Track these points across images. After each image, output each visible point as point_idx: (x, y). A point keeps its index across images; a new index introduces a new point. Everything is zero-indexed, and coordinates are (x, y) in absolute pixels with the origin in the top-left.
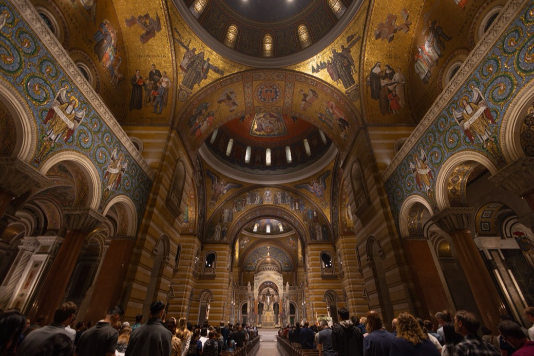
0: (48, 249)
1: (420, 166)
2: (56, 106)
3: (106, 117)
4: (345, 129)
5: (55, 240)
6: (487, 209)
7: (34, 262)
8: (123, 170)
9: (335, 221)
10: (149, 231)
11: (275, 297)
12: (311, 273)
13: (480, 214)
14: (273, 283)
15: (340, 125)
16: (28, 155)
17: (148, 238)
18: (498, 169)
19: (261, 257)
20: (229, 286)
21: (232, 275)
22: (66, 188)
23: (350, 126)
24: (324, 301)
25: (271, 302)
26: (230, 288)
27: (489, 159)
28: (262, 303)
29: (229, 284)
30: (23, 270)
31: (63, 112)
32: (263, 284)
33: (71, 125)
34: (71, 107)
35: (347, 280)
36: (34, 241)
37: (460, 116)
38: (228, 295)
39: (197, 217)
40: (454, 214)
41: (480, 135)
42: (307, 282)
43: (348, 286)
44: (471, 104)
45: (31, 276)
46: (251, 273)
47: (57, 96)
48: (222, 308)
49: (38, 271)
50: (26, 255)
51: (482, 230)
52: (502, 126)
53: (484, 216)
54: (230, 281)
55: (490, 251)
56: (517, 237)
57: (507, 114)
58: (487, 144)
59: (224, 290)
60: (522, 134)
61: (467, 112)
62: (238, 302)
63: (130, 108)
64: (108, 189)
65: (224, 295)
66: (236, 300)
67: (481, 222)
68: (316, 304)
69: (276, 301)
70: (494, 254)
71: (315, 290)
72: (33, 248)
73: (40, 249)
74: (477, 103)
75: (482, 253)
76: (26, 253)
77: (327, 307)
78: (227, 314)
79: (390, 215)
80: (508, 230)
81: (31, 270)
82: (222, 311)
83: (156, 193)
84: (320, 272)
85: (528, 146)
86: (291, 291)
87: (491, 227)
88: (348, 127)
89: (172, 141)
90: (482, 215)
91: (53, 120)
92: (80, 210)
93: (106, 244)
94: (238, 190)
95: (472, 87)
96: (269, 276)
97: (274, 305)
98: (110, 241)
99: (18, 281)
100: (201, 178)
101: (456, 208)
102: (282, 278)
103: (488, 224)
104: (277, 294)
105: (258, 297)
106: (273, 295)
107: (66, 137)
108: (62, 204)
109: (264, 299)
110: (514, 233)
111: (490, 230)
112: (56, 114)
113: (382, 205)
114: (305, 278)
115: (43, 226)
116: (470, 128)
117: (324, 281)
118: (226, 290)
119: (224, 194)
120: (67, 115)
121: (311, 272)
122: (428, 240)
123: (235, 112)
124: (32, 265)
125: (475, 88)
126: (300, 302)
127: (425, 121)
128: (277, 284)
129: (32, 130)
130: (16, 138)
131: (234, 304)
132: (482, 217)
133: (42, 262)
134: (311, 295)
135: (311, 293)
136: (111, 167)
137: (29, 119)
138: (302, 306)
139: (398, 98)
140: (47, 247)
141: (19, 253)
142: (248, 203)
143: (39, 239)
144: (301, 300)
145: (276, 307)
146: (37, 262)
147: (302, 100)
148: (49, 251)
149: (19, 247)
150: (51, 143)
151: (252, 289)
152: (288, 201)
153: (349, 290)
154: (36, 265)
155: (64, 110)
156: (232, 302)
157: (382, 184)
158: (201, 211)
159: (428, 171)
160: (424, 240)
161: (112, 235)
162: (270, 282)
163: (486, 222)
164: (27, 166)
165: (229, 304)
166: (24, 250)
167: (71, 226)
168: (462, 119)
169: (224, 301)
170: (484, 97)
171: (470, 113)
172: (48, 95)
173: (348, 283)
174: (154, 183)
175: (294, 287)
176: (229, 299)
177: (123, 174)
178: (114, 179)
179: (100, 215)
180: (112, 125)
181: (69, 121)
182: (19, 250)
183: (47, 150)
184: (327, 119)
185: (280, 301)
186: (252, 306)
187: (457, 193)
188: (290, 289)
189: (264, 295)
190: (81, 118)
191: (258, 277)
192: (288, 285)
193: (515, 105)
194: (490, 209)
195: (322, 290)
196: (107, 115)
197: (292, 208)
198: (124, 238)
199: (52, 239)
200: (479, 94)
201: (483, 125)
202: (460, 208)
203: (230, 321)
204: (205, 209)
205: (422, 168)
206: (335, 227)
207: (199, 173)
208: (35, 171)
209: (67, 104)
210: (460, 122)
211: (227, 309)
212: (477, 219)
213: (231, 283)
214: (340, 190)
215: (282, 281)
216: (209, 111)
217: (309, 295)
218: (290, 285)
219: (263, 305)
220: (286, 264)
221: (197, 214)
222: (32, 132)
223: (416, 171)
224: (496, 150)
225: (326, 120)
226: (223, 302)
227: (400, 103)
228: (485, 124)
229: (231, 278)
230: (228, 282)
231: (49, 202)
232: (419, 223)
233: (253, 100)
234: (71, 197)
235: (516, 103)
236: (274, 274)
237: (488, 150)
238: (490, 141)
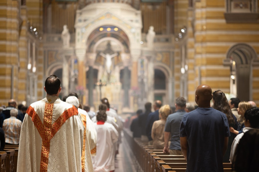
11: (124, 56)
12: (204, 10)
14: (120, 30)
20: (20, 35)
21: (24, 12)
24: (225, 65)
25: (114, 66)
26: (23, 39)
28: (95, 67)
29: (20, 30)
32: (97, 30)
38: (19, 54)
42: (193, 26)
46: (69, 6)
48: (8, 78)
54: (21, 25)
59: (8, 43)
62: (42, 65)
65: (10, 52)
66: (38, 61)
68: (208, 70)
69: (125, 64)
71: (209, 44)
77: (229, 76)
78: (18, 89)
82: (8, 83)
84: (222, 6)
86: (159, 45)
96: (109, 15)
97: (122, 73)
102: (139, 18)
104: (128, 51)
105: (87, 56)
106: (119, 53)
109: (100, 59)
114: (190, 19)
117: (231, 26)
118: (14, 44)
121: (202, 7)
126: (176, 66)
128: (127, 32)
131: (34, 70)
134: (200, 53)
135: (199, 50)
138: (182, 74)
144: (179, 62)
145: (126, 75)
151: (73, 41)
156: (29, 66)
162: (113, 27)
165: (22, 71)
169: (10, 63)
175: (167, 36)
176: (22, 60)
185: (134, 65)
186: (72, 74)
188: (156, 41)
189: (98, 53)
191: (85, 16)
192: (152, 32)
195: (224, 44)
203: (26, 100)
211: (19, 78)
213: (24, 28)
215: (139, 25)
217: (196, 53)
218: (158, 33)
219: (96, 72)
226: (8, 66)
229: (24, 18)
230: (16, 26)
236: (122, 10)
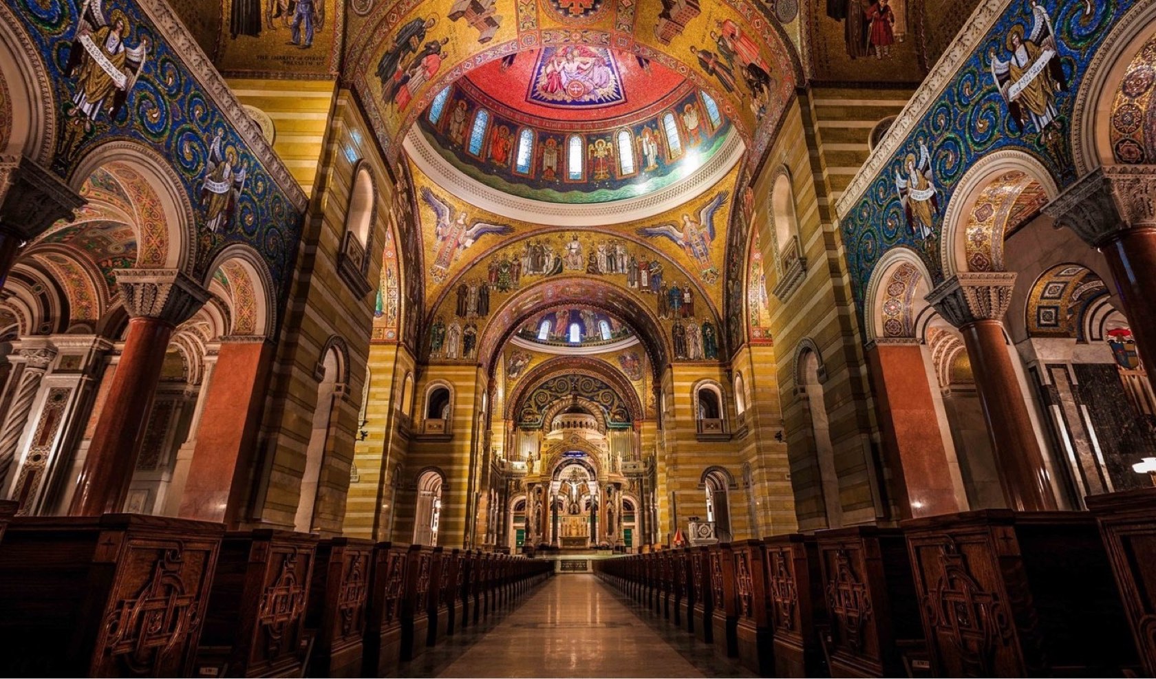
0: (79, 363)
1: (915, 182)
2: (84, 35)
3: (192, 60)
4: (762, 91)
5: (91, 344)
6: (1055, 279)
7: (52, 390)
8: (236, 185)
9: (734, 314)
10: (303, 325)
11: (590, 484)
12: (674, 431)
13: (1038, 290)
14: (587, 455)
15: (750, 82)
16: (42, 151)
17: (302, 341)
18: (1060, 191)
19: (557, 398)
22: (106, 226)
23: (773, 85)
24: (700, 490)
25: (579, 495)
27: (1047, 169)
30: (29, 408)
31: (101, 49)
33: (121, 80)
34: (115, 35)
35: (754, 445)
36: (44, 346)
37: (1003, 71)
39: (403, 302)
40: (973, 287)
41: (1037, 116)
42: (663, 449)
43: (755, 458)
44: (1028, 44)
45: (50, 420)
46: (533, 433)
47: (84, 10)
49: (64, 409)
50: (30, 375)
51: (1040, 325)
52: (1079, 96)
53: (1047, 294)
55: (1050, 367)
56: (1115, 339)
57: (1089, 71)
58: (1046, 135)
60: (1115, 116)
61: (1017, 61)
62: (504, 496)
63: (232, 31)
64: (209, 230)
67: (1040, 308)
68: (681, 496)
69: (592, 494)
70: (1059, 374)
71: (681, 467)
72: (44, 361)
73: (62, 363)
74: (1038, 43)
75: (1033, 373)
76: (29, 372)
79: (848, 292)
80: (1096, 324)
81: (47, 407)
83: (314, 241)
84: (693, 428)
85: (1123, 142)
87: (1060, 317)
88: (768, 87)
89: (341, 118)
90: (1044, 292)
91: (83, 69)
92: (154, 274)
93: (209, 354)
94: (501, 238)
95: (1034, 3)
96: (575, 439)
98: (217, 346)
99: (22, 429)
100: (409, 209)
101: (978, 274)
102: (606, 443)
103: (1053, 311)
106: (585, 481)
107: (111, 109)
108: (98, 264)
109: (565, 490)
110: (1110, 332)
111: (1056, 325)
112: (88, 54)
113: (831, 272)
114: (659, 442)
115: (57, 312)
116: (1020, 99)
117: (703, 447)
119: (465, 248)
120: (110, 56)
122: (922, 347)
123: (491, 44)
124: (49, 397)
125: (1039, 7)
126: (646, 496)
127: (935, 79)
128: (594, 457)
129: (43, 93)
130: (10, 110)
132: (1042, 297)
133: (69, 390)
135: (670, 474)
136: (211, 178)
137: (34, 67)
139: (892, 16)
140: (78, 358)
141: (12, 372)
142: (524, 270)
143: (57, 341)
144: (649, 491)
146: (59, 389)
147: (660, 16)
148: (81, 367)
149: (10, 358)
150: (85, 122)
152: (623, 268)
153: (756, 465)
154: (58, 396)
155: (102, 43)
157: (836, 225)
158: (412, 289)
159: (931, 193)
160: (914, 344)
161: (221, 333)
162: (579, 452)
163: (1050, 308)
164: (44, 173)
166: (22, 366)
167: (138, 309)
168: (1006, 78)
170: (1053, 28)
171: (1023, 64)
172: (66, 9)
173: (755, 451)
174: (308, 218)
175: (634, 463)
177: (238, 195)
178: (219, 206)
179: (197, 286)
180: (207, 78)
181: (114, 70)
182: (10, 366)
183: (79, 138)
184: (720, 65)
187: (985, 243)
189: (563, 481)
190: (139, 63)
193: (1107, 50)
194: (1063, 279)
195: (697, 467)
196: (194, 53)
197: (633, 284)
198: (248, 339)
199: (86, 341)
200: (1044, 22)
201: (1046, 93)
202: (986, 274)
204: (420, 283)
205: (919, 188)
206: (732, 327)
207: (405, 195)
208: (60, 185)
209: (106, 29)
210: (1002, 84)
212: (1033, 301)
214: (749, 239)
215: (606, 450)
216: (428, 39)
217: (668, 477)
220: (615, 414)
221: (403, 295)
222: (43, 98)
223: (906, 193)
224: (1061, 147)
225: (717, 68)
227: (894, 29)
228: (1048, 90)
231: (69, 259)
232: (907, 309)
233: (538, 12)
234: (117, 249)
235: (1110, 45)
236: (589, 434)
237: (1046, 149)
238: (1054, 128)
